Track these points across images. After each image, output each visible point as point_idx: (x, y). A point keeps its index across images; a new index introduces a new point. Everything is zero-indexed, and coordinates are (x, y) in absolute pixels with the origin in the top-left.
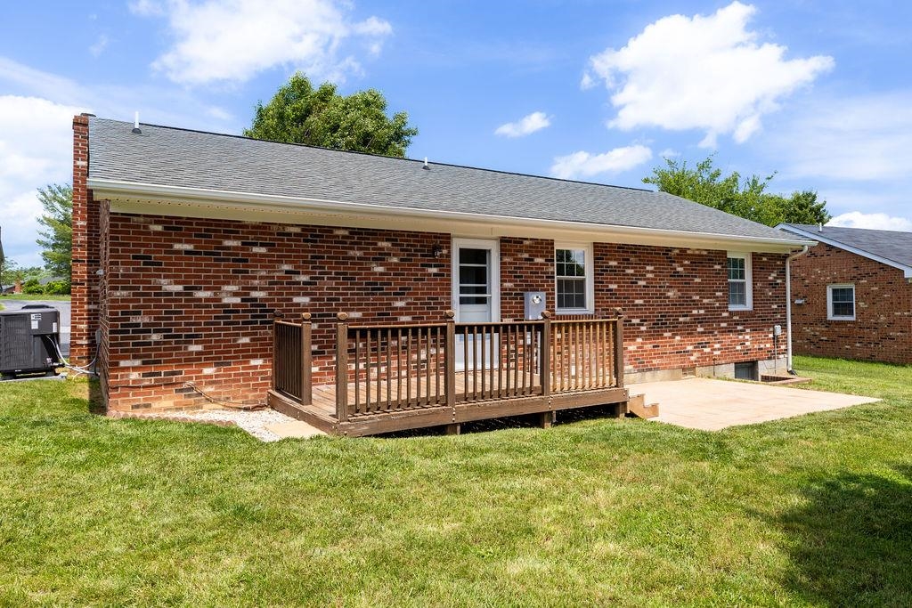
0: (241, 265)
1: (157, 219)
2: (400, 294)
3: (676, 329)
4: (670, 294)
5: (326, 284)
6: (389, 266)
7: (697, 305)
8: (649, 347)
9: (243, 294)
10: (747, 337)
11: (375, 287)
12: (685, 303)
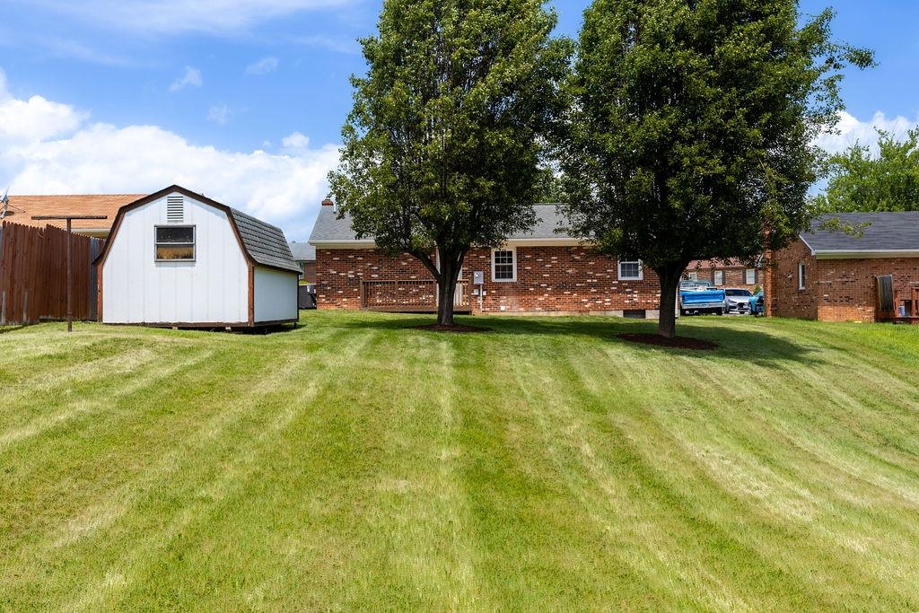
0: (354, 264)
1: (328, 250)
2: (414, 273)
3: (573, 289)
4: (570, 271)
5: (384, 270)
6: (409, 262)
7: (590, 277)
8: (553, 298)
9: (355, 274)
10: (636, 296)
11: (403, 271)
12: (581, 276)
